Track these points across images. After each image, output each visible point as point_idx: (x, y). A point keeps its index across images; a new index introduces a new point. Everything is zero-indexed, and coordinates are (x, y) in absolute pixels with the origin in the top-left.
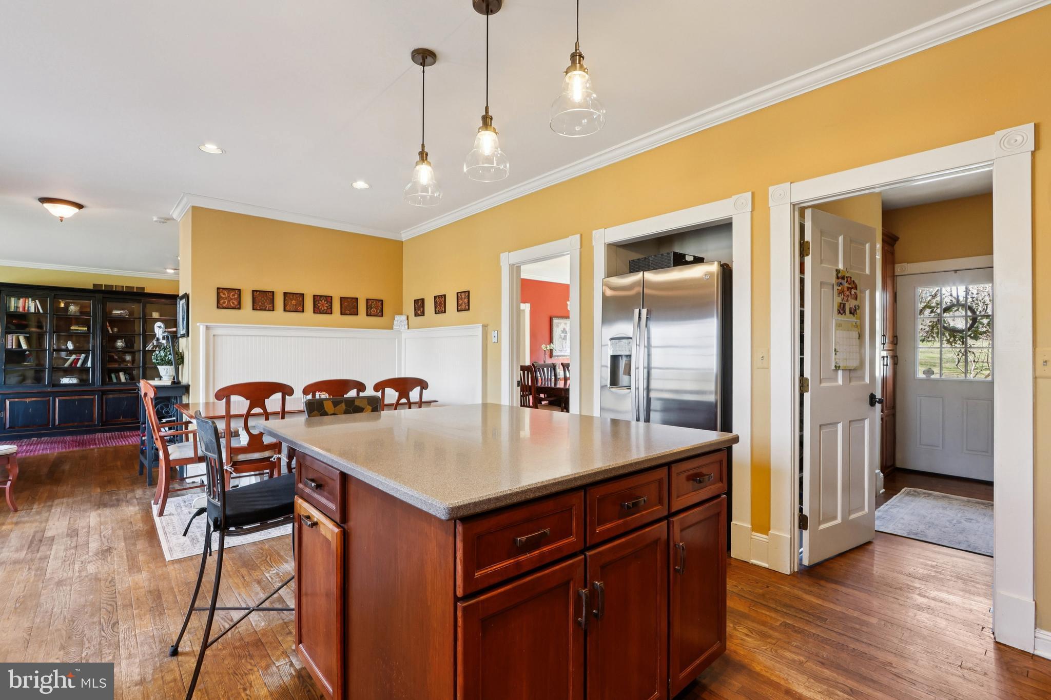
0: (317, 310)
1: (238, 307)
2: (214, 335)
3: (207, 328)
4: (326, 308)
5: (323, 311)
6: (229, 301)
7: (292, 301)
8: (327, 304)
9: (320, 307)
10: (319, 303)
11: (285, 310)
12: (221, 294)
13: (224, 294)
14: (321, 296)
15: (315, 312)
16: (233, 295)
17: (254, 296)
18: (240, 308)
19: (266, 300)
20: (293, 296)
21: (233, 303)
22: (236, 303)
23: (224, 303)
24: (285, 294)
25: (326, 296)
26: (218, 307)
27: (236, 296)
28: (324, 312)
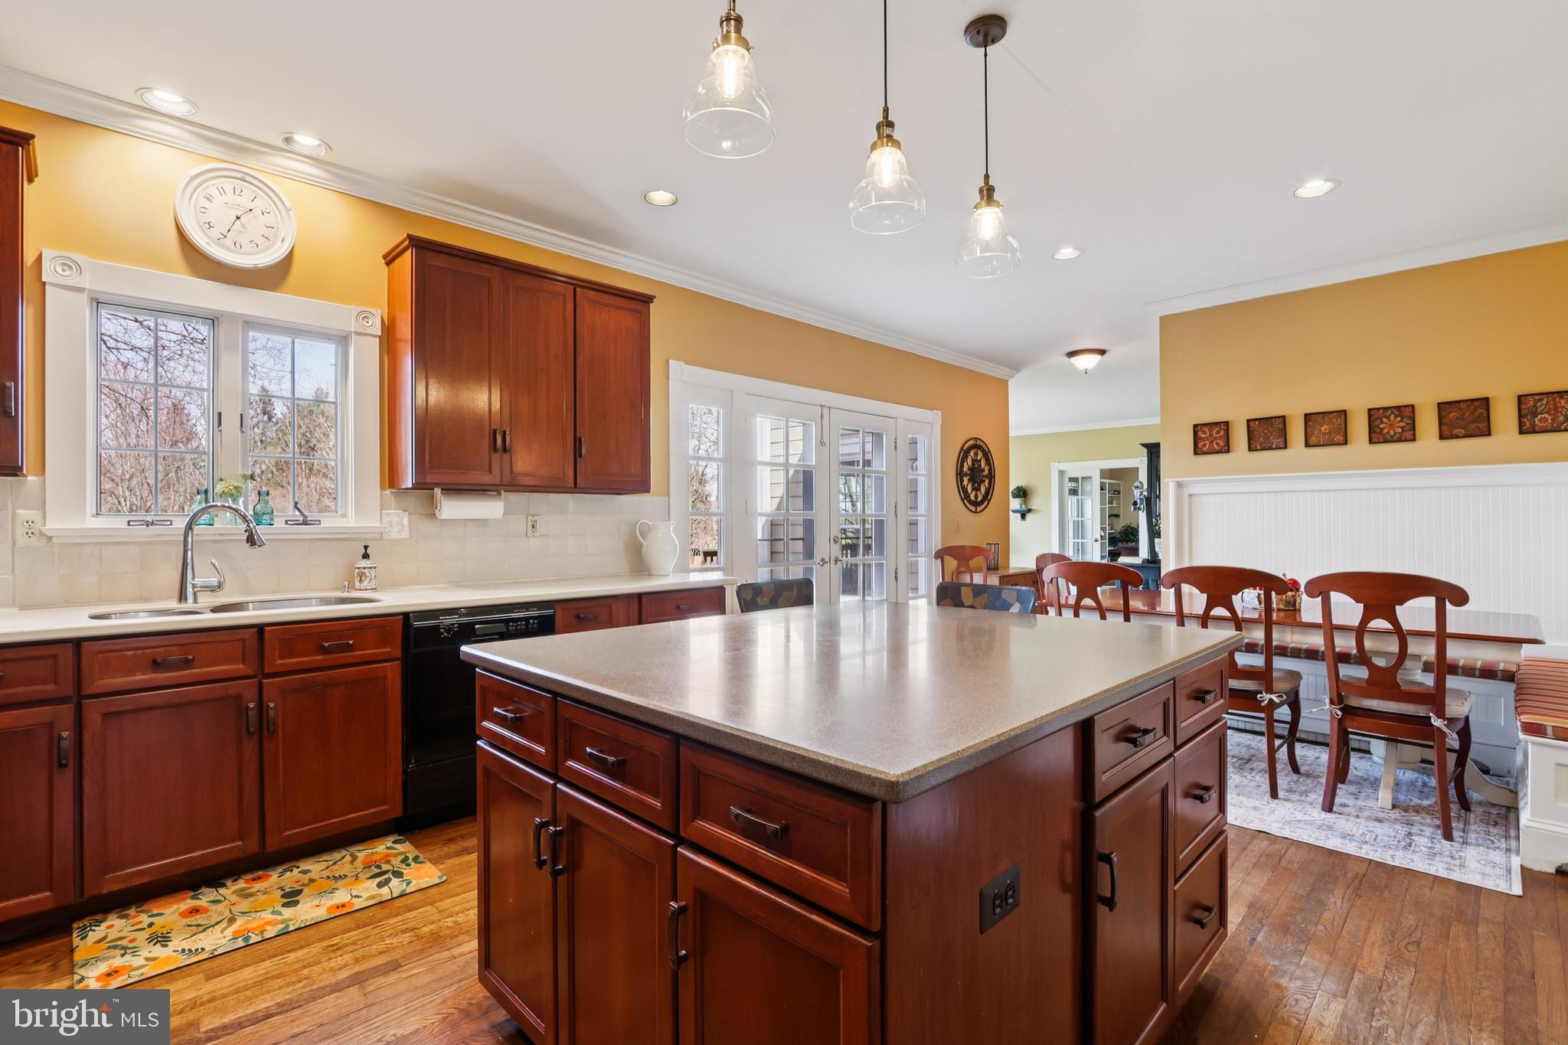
0: (1376, 436)
1: (1227, 449)
2: (1190, 495)
3: (1179, 485)
4: (1400, 430)
5: (1392, 437)
6: (1212, 442)
7: (1322, 426)
8: (1401, 421)
9: (1385, 431)
10: (1382, 422)
11: (1307, 445)
12: (1200, 433)
13: (1204, 433)
14: (1386, 409)
15: (1374, 440)
16: (1218, 432)
17: (1251, 429)
18: (1228, 451)
19: (1271, 433)
20: (1323, 418)
21: (1218, 444)
22: (1222, 443)
23: (1205, 445)
24: (1308, 417)
25: (1398, 408)
26: (1196, 453)
27: (1222, 433)
28: (1395, 439)
